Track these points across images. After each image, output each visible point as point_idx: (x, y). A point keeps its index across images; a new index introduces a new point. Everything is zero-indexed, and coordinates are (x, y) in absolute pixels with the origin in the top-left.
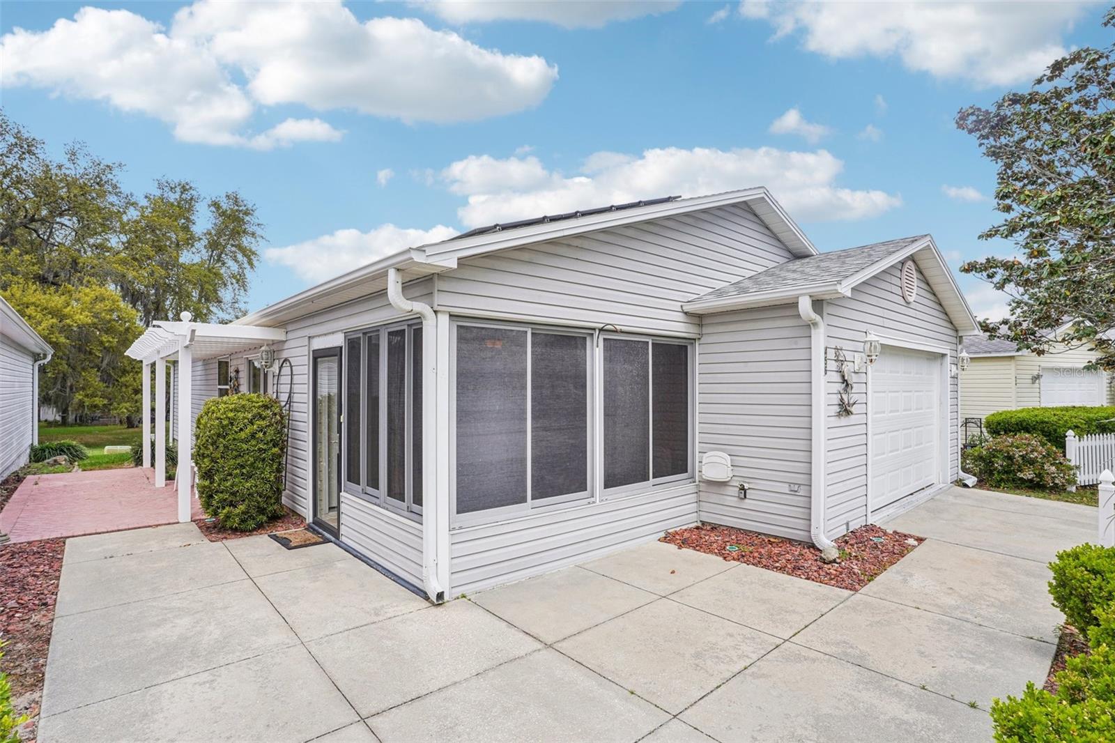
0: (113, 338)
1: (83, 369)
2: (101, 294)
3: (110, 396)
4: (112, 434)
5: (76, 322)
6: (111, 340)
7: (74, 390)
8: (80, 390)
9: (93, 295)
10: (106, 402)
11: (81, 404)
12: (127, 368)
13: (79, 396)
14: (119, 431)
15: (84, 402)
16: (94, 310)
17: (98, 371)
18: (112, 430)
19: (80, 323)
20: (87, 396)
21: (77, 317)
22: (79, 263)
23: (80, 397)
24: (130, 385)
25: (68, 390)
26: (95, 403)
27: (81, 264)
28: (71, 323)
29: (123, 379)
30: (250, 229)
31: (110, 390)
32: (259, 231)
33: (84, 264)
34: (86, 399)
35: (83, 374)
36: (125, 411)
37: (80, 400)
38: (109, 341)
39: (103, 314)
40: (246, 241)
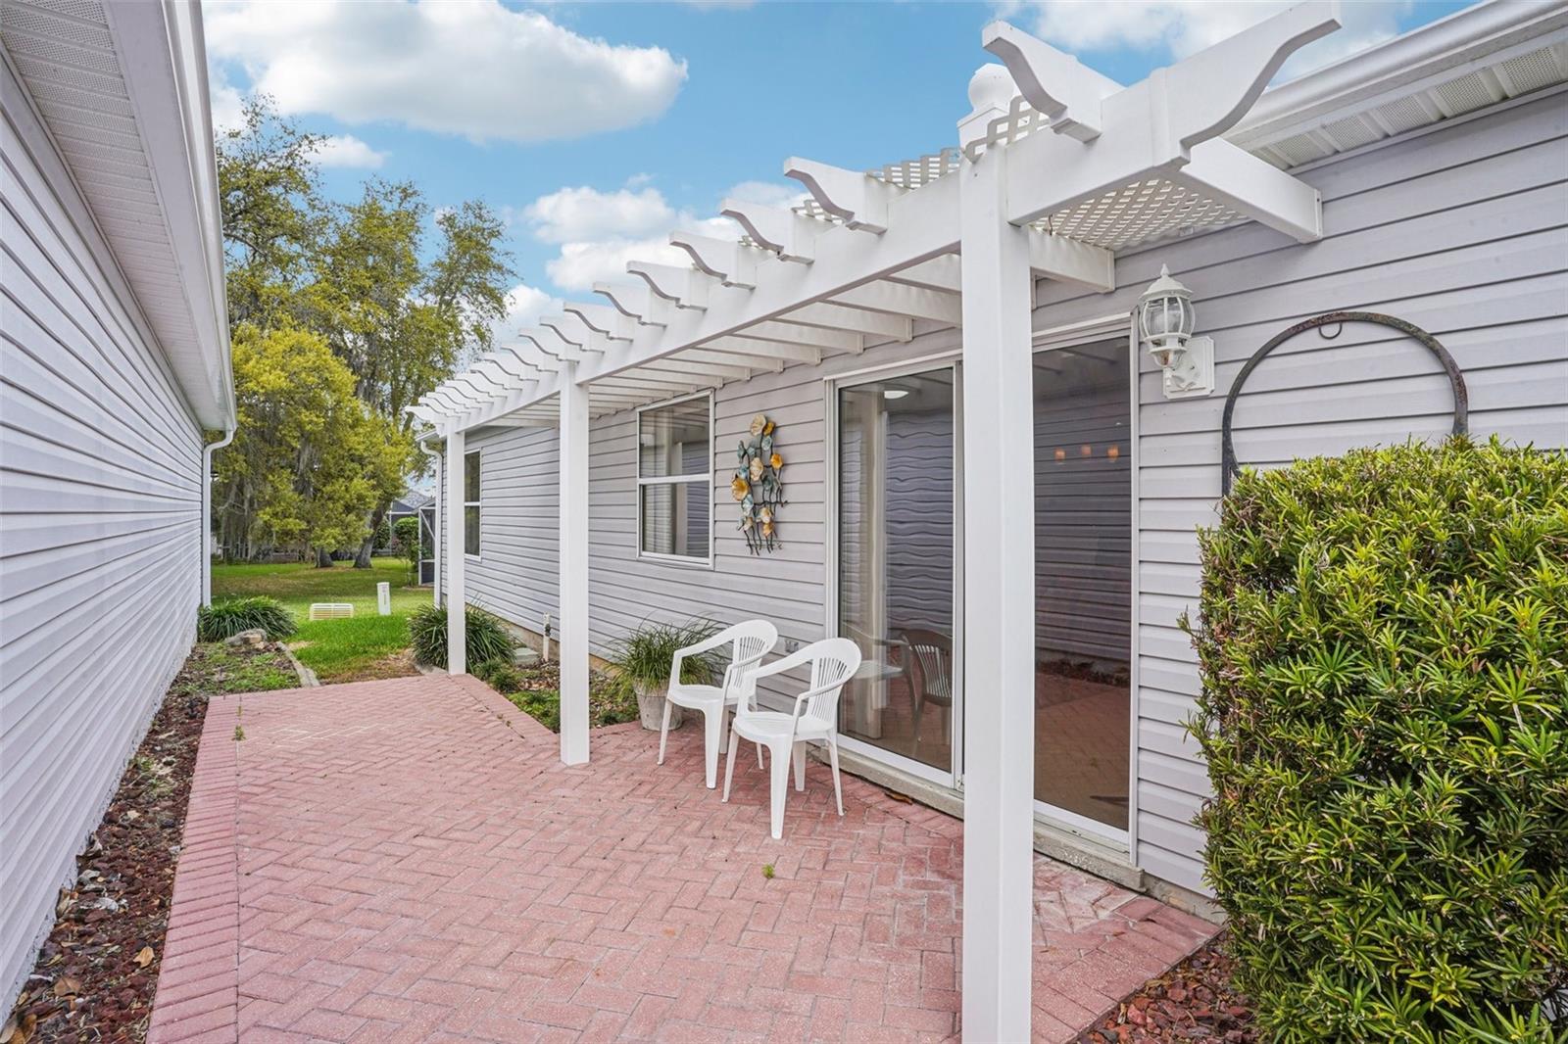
0: (317, 416)
1: (271, 470)
2: (298, 342)
3: (309, 516)
4: (299, 577)
5: (263, 387)
6: (315, 419)
7: (256, 506)
8: (266, 506)
9: (289, 342)
10: (304, 526)
11: (267, 529)
12: (333, 471)
13: (264, 516)
14: (306, 572)
15: (271, 526)
16: (289, 368)
17: (292, 473)
18: (296, 571)
19: (269, 387)
20: (275, 515)
21: (264, 378)
22: (261, 295)
23: (267, 517)
24: (340, 498)
25: (246, 505)
26: (289, 527)
27: (264, 298)
28: (256, 389)
29: (328, 488)
30: (496, 259)
31: (308, 506)
32: (508, 264)
33: (268, 297)
34: (274, 521)
35: (270, 477)
36: (333, 541)
37: (265, 522)
38: (311, 422)
39: (303, 375)
40: (493, 279)
